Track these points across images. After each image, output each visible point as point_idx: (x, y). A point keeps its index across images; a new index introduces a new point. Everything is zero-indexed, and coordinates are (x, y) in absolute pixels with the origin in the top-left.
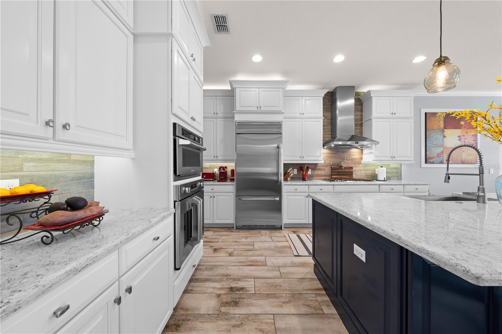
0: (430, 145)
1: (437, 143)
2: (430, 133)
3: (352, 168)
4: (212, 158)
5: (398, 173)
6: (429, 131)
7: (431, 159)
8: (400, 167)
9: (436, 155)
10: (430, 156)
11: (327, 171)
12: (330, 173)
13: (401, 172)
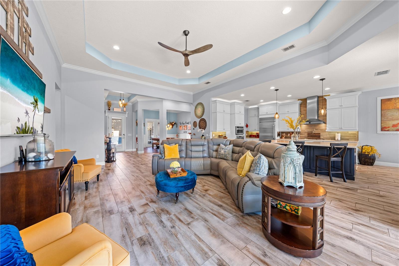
0: (385, 120)
1: (393, 118)
2: (385, 112)
3: (320, 134)
4: (254, 130)
5: (355, 136)
6: (384, 111)
7: (386, 128)
8: (357, 133)
9: (391, 126)
10: (384, 126)
11: (306, 135)
12: (307, 136)
13: (358, 136)
